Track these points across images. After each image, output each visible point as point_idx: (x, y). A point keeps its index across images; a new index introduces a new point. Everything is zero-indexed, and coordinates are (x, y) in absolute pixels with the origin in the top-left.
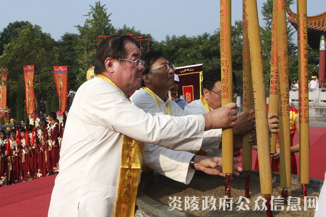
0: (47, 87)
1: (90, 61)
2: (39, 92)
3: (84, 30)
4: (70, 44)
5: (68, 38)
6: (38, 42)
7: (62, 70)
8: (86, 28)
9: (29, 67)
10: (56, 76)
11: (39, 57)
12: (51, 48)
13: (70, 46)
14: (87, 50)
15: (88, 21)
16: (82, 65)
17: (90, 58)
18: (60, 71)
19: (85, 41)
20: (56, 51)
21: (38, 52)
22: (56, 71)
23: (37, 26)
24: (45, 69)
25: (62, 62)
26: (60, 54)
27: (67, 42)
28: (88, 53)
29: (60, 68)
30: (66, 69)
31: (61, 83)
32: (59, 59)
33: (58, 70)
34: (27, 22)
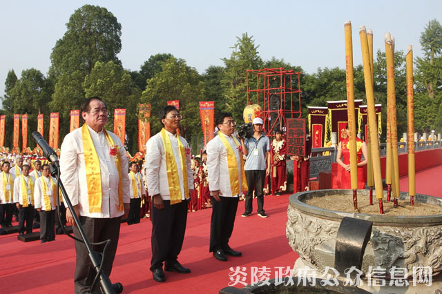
0: (192, 124)
1: (237, 95)
2: (183, 128)
3: (230, 64)
4: (215, 77)
5: (214, 71)
6: (183, 77)
7: (209, 105)
8: (232, 61)
9: (173, 102)
10: (202, 112)
11: (184, 93)
12: (196, 83)
13: (215, 79)
14: (234, 85)
15: (235, 54)
16: (228, 99)
17: (237, 92)
18: (206, 107)
19: (232, 74)
20: (202, 86)
21: (182, 86)
22: (202, 107)
23: (181, 60)
24: (190, 104)
25: (209, 98)
26: (206, 89)
27: (212, 75)
28: (235, 88)
29: (207, 103)
30: (213, 105)
31: (208, 119)
32: (205, 94)
33: (205, 105)
34: (170, 55)
